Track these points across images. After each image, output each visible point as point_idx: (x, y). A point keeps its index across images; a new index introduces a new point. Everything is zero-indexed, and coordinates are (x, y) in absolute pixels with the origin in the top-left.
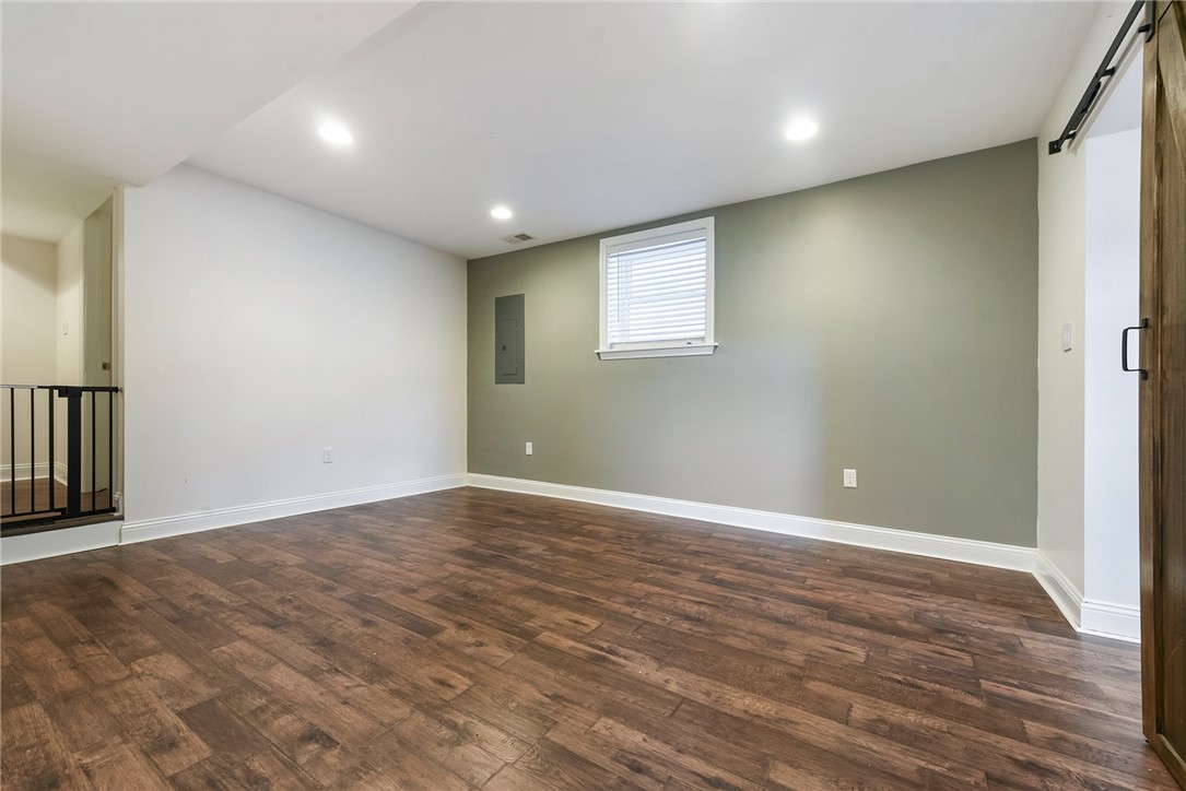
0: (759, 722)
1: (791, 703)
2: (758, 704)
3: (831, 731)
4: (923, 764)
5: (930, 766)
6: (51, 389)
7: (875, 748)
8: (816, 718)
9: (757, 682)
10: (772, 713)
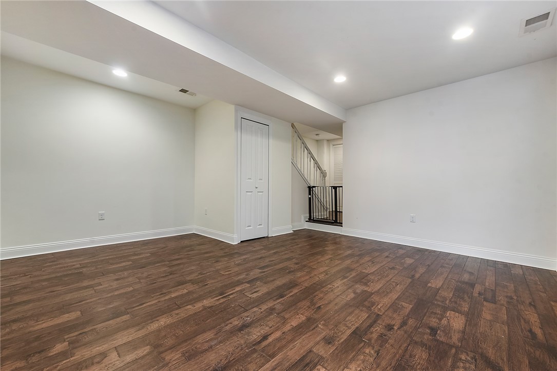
0: (149, 322)
1: (146, 335)
2: (157, 325)
3: (120, 340)
4: (72, 359)
5: (68, 360)
6: (332, 187)
7: (97, 348)
8: (130, 339)
9: (169, 330)
10: (149, 327)
